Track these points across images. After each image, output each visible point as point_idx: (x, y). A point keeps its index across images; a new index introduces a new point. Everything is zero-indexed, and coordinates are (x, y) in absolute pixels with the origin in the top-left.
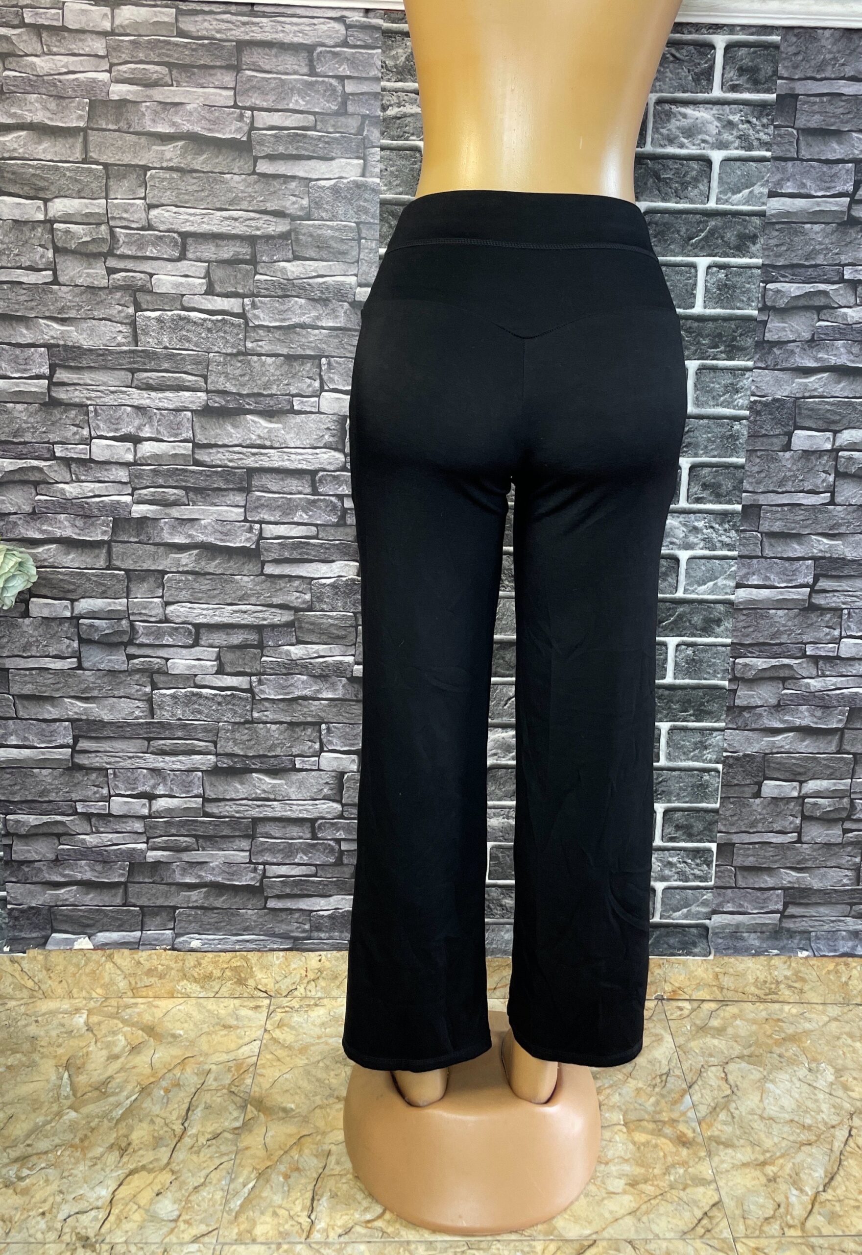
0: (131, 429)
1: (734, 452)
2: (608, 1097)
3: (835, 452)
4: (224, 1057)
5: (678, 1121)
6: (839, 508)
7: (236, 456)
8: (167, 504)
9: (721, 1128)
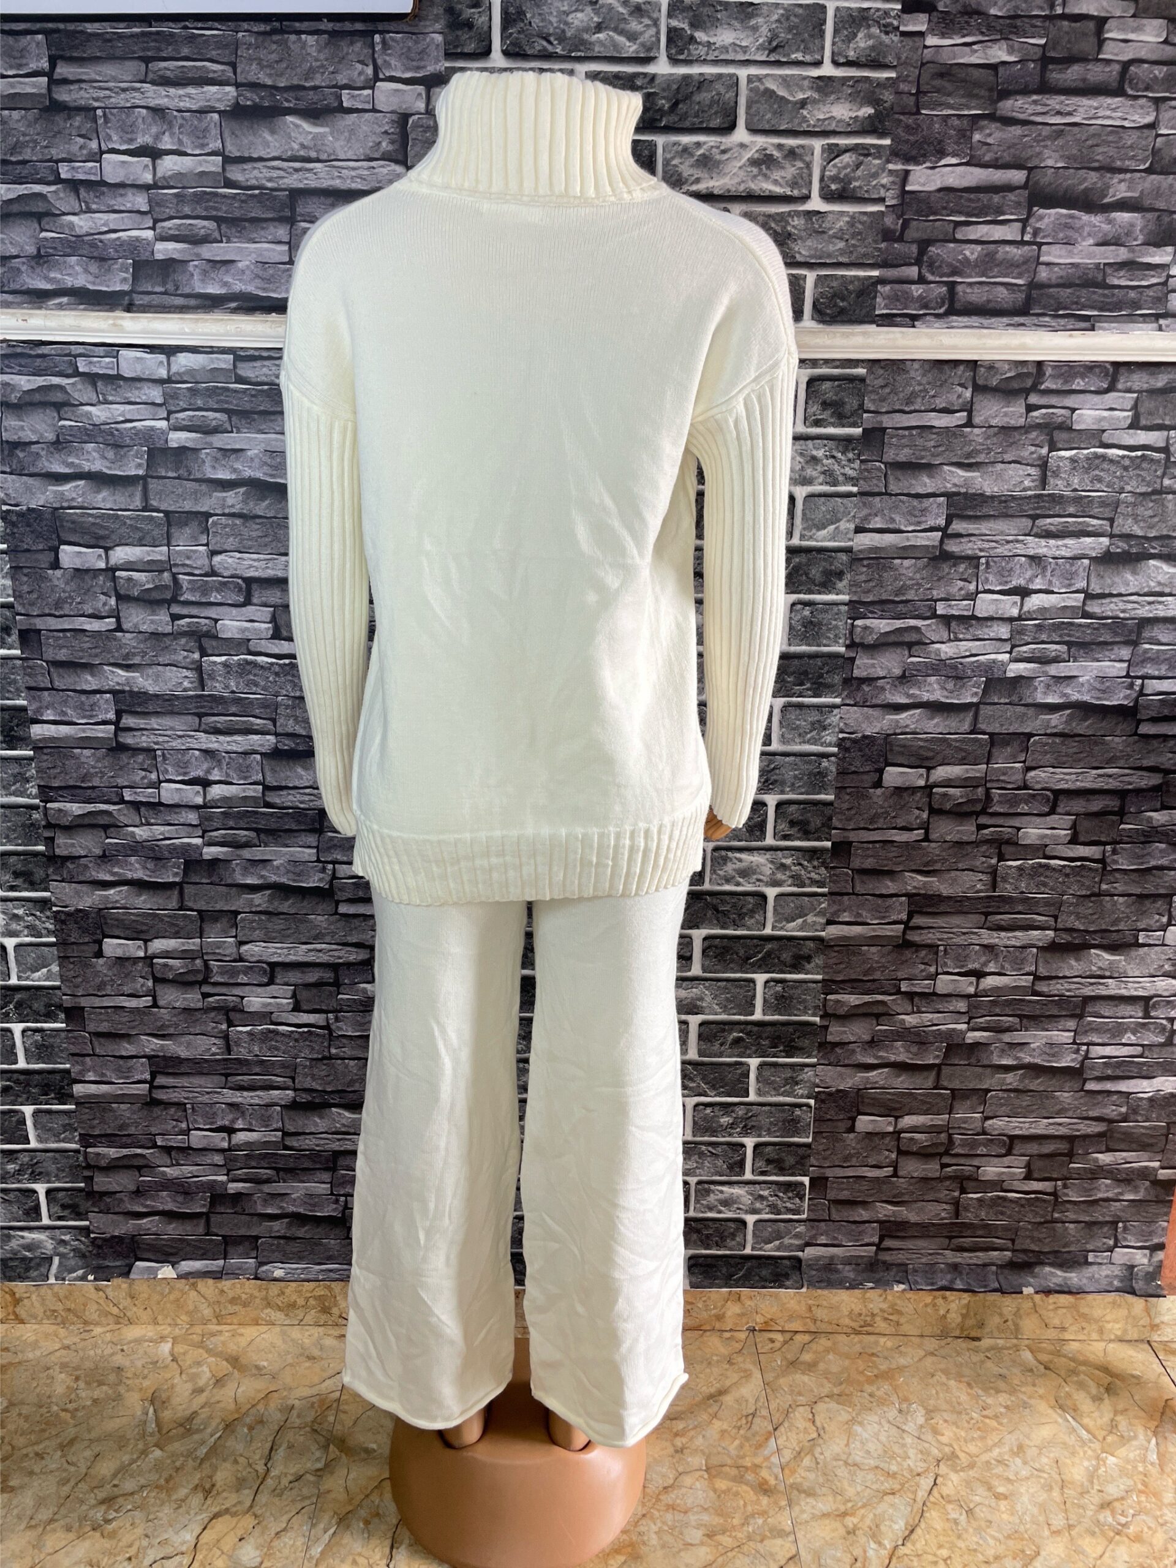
0: (199, 773)
1: (822, 789)
2: (691, 1439)
3: (929, 788)
4: (306, 1392)
5: (760, 1467)
6: (933, 845)
7: (307, 798)
8: (237, 845)
9: (804, 1475)
